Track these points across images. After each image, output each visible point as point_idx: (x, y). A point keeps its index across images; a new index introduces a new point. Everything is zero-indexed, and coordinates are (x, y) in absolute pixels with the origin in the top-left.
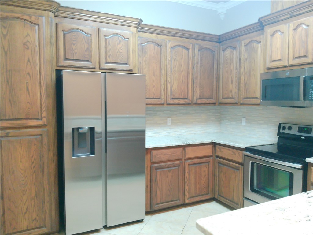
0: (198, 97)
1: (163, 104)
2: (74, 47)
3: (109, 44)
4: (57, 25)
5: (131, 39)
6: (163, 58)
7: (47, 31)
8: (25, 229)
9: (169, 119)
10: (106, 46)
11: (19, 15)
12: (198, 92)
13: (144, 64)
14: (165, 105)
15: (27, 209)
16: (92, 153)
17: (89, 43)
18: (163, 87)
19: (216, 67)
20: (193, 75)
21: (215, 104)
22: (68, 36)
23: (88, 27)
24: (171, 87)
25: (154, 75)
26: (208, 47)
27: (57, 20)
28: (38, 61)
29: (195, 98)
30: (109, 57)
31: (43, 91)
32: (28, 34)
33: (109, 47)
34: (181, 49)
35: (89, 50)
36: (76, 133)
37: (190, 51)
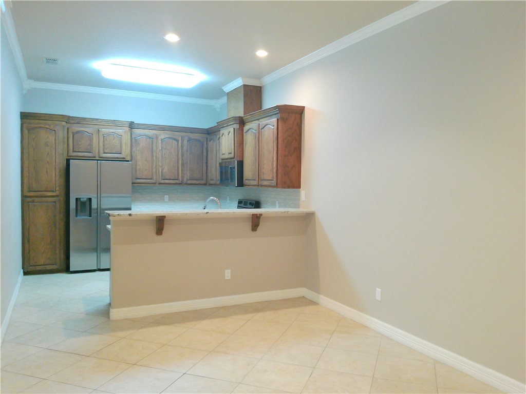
0: (188, 179)
1: (155, 183)
2: (80, 143)
3: (106, 140)
4: (68, 129)
5: (123, 135)
6: (155, 148)
7: (61, 134)
8: (43, 264)
9: (166, 197)
10: (104, 141)
11: (43, 126)
12: (188, 175)
13: (137, 152)
14: (157, 185)
15: (44, 251)
16: (90, 216)
17: (91, 139)
18: (154, 170)
19: (206, 154)
20: (182, 160)
21: (205, 184)
22: (75, 136)
23: (89, 129)
24: (162, 170)
25: (146, 161)
26: (196, 138)
27: (68, 125)
28: (54, 154)
29: (185, 180)
30: (106, 149)
31: (57, 173)
32: (48, 138)
33: (106, 142)
34: (171, 140)
35: (91, 145)
36: (79, 203)
37: (180, 142)
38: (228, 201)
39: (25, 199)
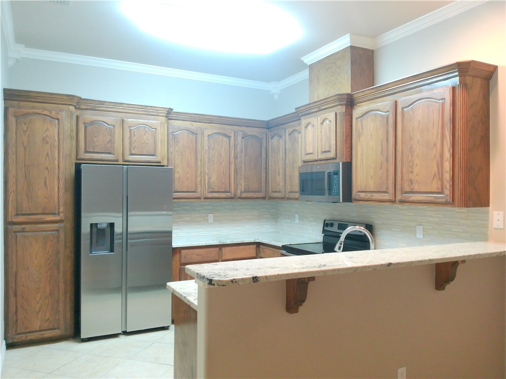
0: (243, 190)
1: (199, 198)
2: (95, 139)
3: (134, 135)
4: (77, 117)
5: (159, 129)
6: (199, 147)
7: (68, 125)
8: (38, 329)
9: (211, 217)
10: (130, 137)
11: (39, 111)
12: (243, 185)
13: (176, 154)
14: (202, 200)
15: (40, 308)
16: (112, 250)
17: (111, 133)
18: (199, 179)
19: (265, 156)
20: (235, 164)
21: (264, 198)
22: (89, 128)
23: (110, 119)
24: (209, 179)
25: (188, 166)
26: (253, 134)
27: (78, 112)
28: (57, 156)
29: (239, 192)
30: (134, 149)
31: (61, 185)
32: (48, 129)
33: (134, 139)
34: (221, 137)
35: (111, 141)
36: (95, 230)
37: (232, 139)
38: (297, 221)
39: (9, 227)
